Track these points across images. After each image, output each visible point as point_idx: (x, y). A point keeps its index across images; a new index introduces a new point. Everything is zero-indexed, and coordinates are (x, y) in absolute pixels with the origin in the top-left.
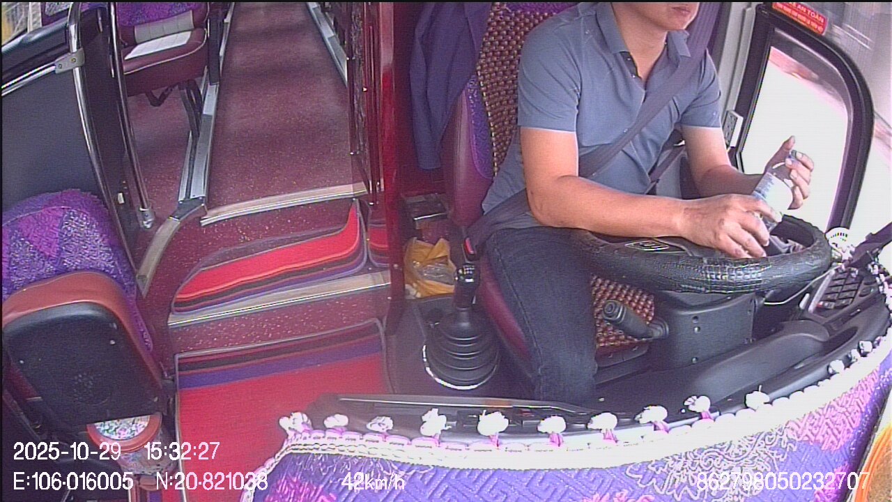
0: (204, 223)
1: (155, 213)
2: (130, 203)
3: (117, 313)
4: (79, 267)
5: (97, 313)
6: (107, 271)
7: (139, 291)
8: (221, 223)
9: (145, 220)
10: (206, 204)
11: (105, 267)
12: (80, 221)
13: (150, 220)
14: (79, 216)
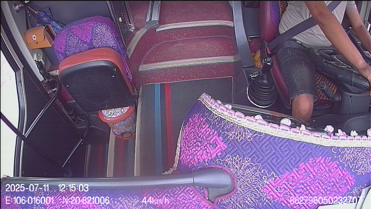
0: (157, 30)
1: (135, 26)
2: (124, 22)
3: (117, 65)
4: (100, 46)
5: (108, 64)
6: (113, 47)
7: (127, 56)
8: (165, 31)
9: (131, 28)
10: (158, 23)
11: (113, 46)
12: (102, 27)
13: (133, 28)
14: (101, 26)
